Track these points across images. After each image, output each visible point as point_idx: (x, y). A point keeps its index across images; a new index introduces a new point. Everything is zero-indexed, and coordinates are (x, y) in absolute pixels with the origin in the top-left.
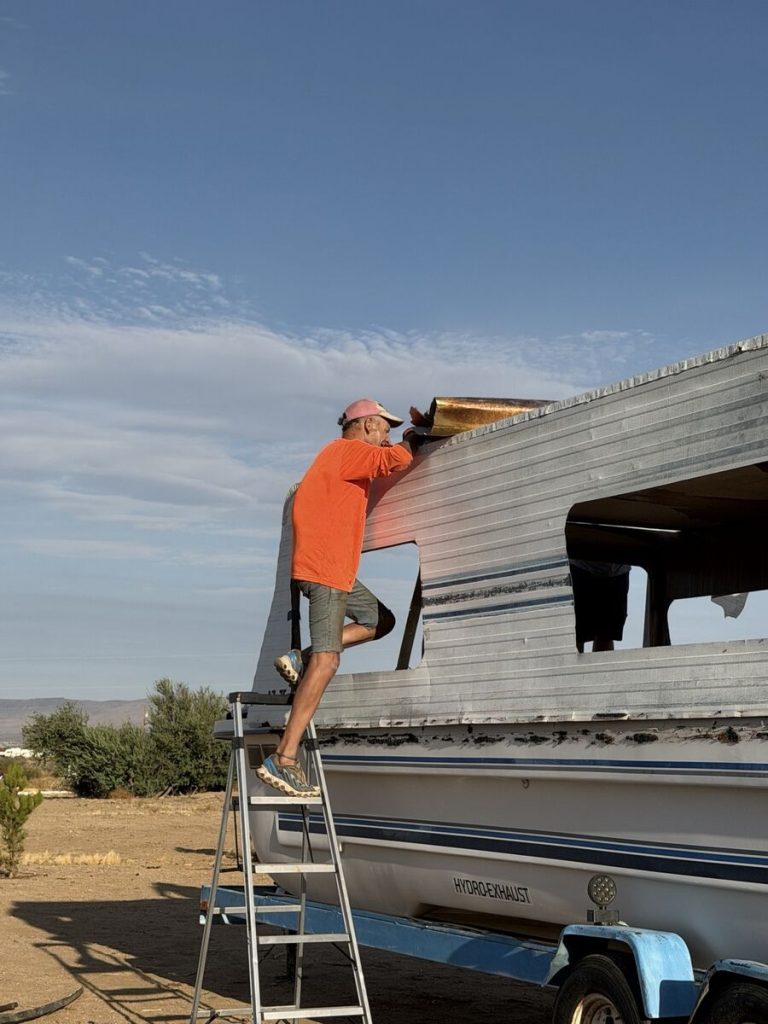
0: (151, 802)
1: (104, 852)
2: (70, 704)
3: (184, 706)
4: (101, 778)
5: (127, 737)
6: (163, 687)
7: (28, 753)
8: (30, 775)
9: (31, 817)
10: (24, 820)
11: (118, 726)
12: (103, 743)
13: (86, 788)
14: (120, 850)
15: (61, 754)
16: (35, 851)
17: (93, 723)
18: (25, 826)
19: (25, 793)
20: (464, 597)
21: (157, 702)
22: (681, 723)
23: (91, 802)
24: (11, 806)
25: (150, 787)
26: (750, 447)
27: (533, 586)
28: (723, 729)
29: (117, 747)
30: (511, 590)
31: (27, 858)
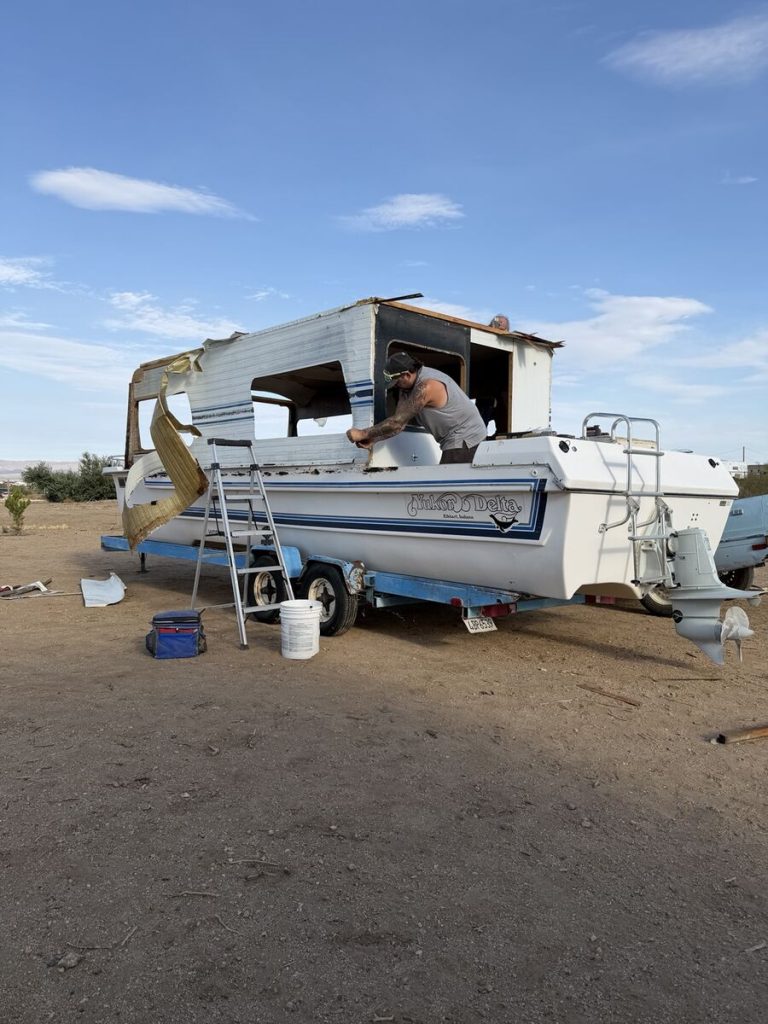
0: (82, 504)
1: (61, 524)
2: (43, 464)
3: (96, 463)
4: (59, 494)
5: (70, 477)
6: (86, 456)
7: (25, 484)
8: (26, 494)
9: (26, 510)
10: (22, 511)
11: (66, 472)
12: (59, 479)
13: (52, 498)
14: (68, 523)
15: (40, 484)
16: (29, 524)
17: (55, 469)
18: (23, 514)
19: (22, 500)
20: (210, 416)
21: (84, 462)
22: (297, 467)
23: (54, 504)
24: (16, 505)
25: (82, 498)
26: (321, 357)
27: (238, 412)
28: (313, 469)
29: (65, 481)
30: (229, 414)
31: (25, 527)
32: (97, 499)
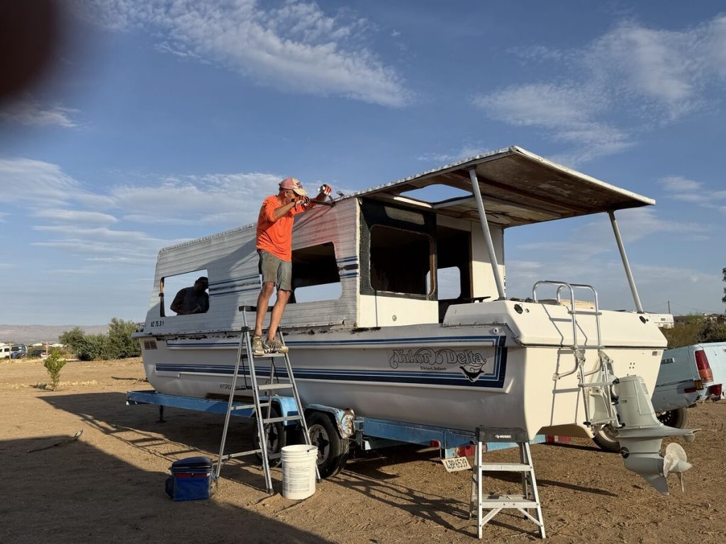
0: (109, 362)
1: (91, 380)
2: (78, 328)
3: (122, 327)
4: (90, 354)
5: (100, 339)
6: (114, 320)
7: (61, 346)
8: (62, 354)
9: (62, 369)
10: (59, 370)
11: (96, 335)
12: (91, 342)
13: (84, 358)
14: (97, 380)
15: (74, 346)
16: (63, 381)
17: (87, 334)
18: (60, 372)
19: (59, 360)
20: (224, 288)
21: (112, 326)
22: (296, 329)
23: (85, 362)
24: (54, 365)
25: (109, 356)
26: (318, 239)
27: (248, 284)
28: (309, 330)
29: (96, 342)
30: (240, 286)
31: (61, 384)
32: (122, 357)
